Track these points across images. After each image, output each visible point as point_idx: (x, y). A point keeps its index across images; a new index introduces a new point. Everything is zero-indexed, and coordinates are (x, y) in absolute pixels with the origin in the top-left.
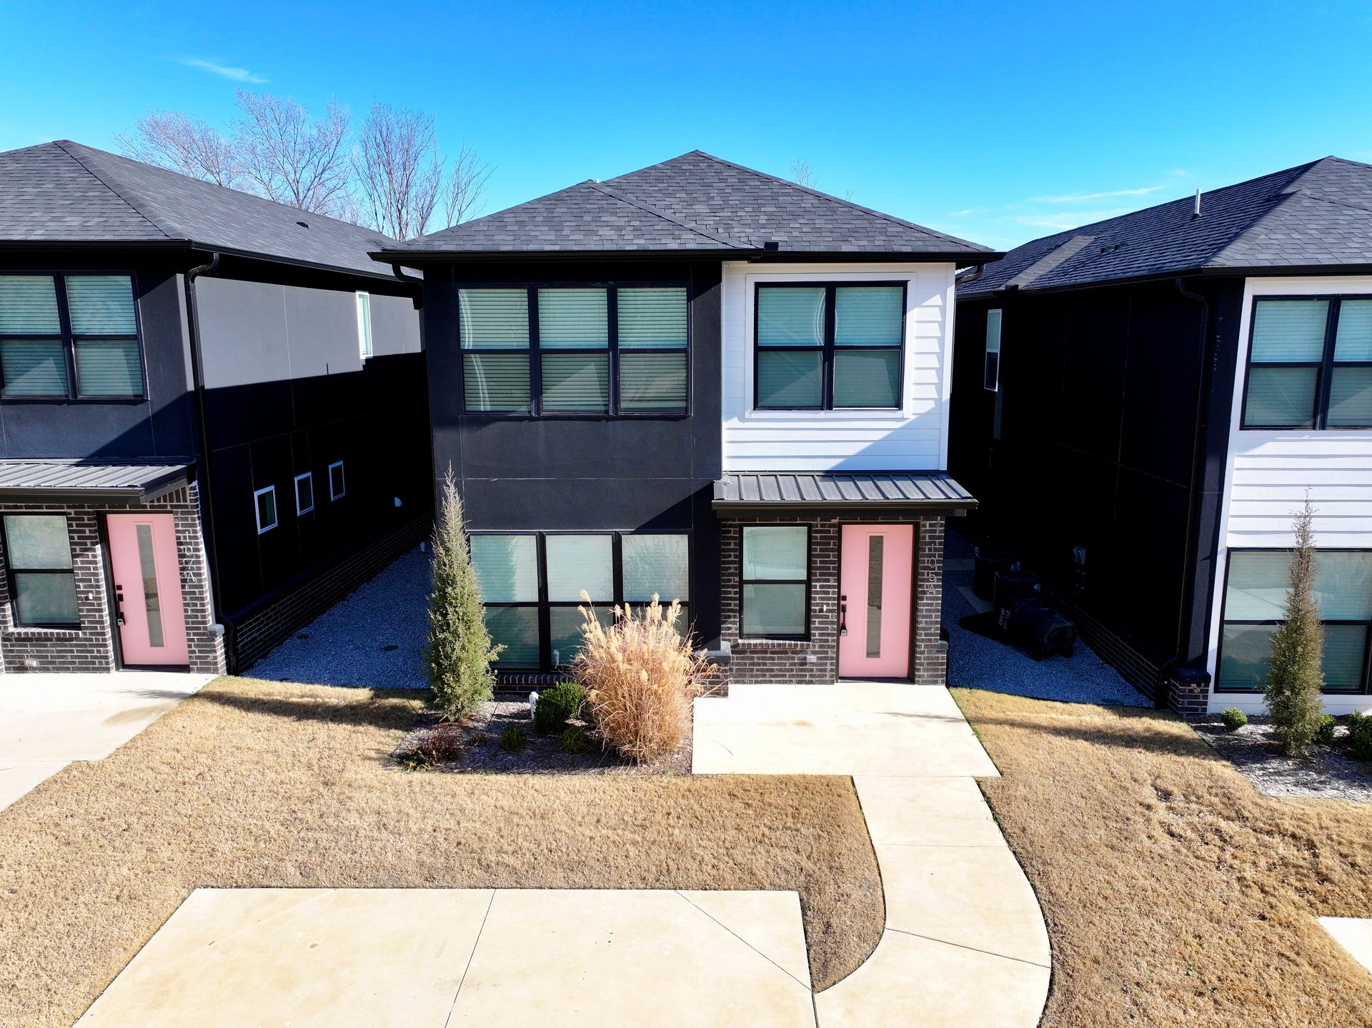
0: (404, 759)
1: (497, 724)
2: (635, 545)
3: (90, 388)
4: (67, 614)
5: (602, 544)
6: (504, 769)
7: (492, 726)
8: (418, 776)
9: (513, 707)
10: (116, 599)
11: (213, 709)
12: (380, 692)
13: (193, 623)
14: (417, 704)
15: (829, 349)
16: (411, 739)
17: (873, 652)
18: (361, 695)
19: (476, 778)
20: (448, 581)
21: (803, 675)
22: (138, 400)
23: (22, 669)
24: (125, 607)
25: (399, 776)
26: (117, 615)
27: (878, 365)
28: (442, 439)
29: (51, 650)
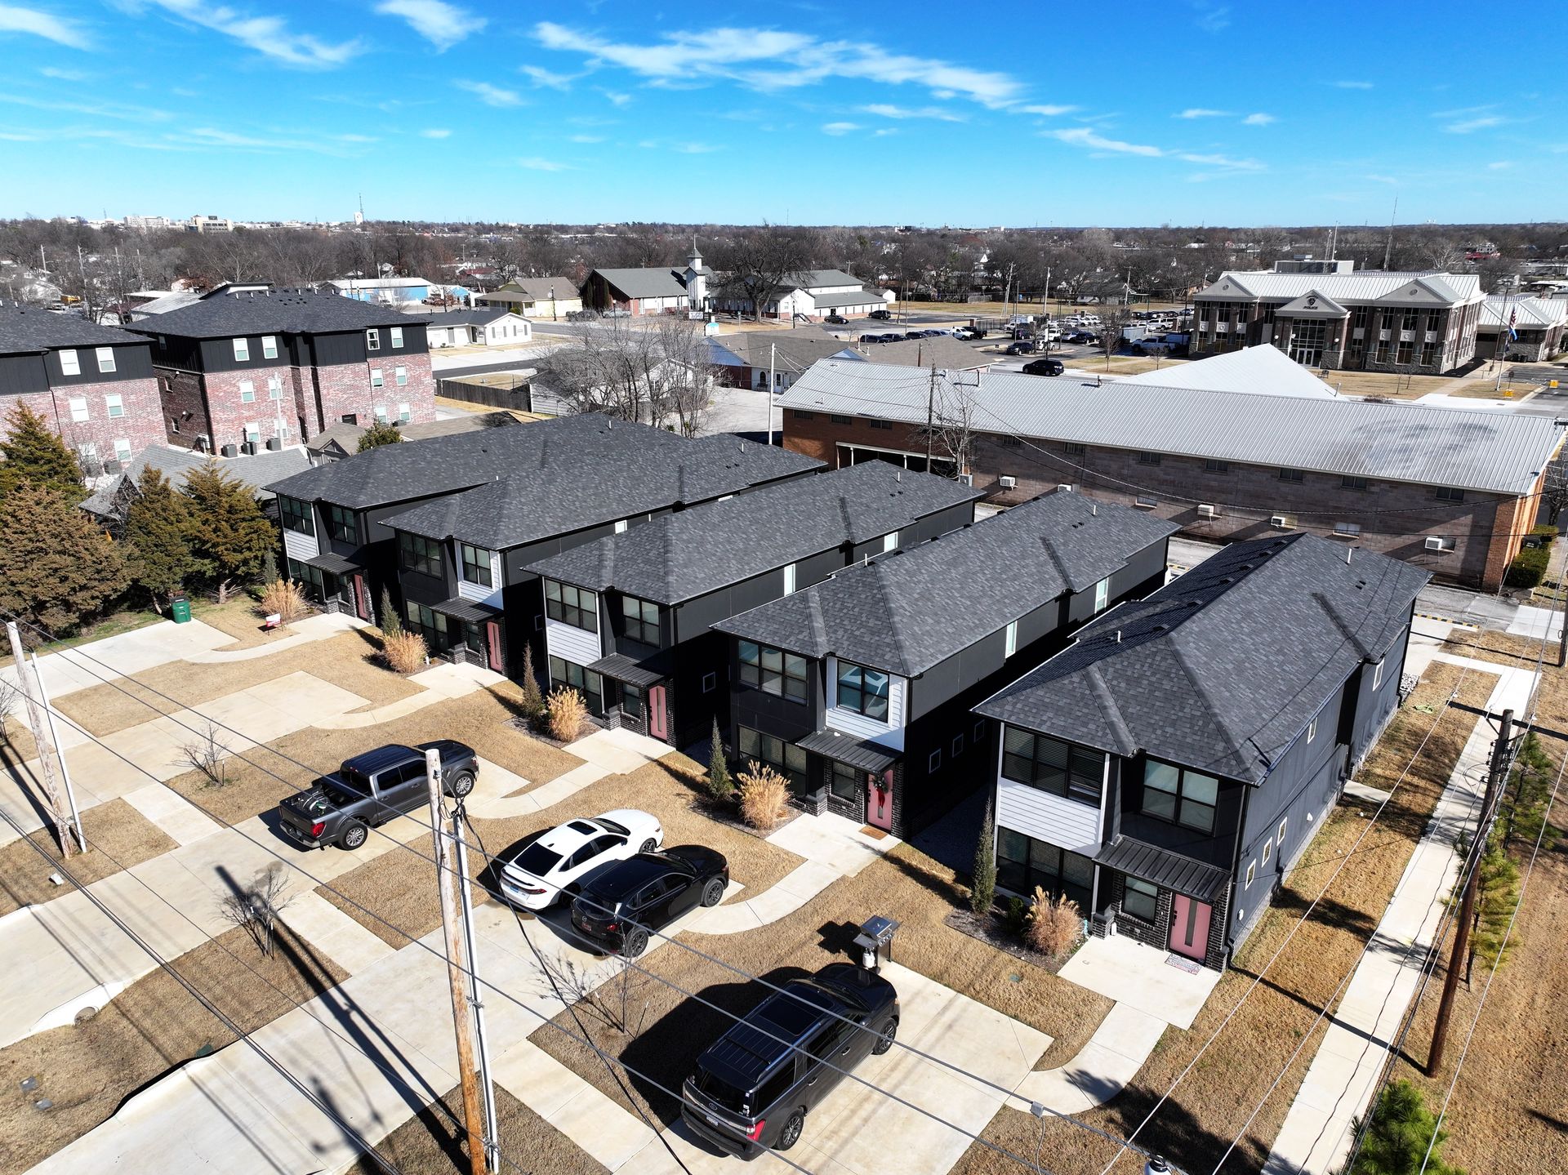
3: (647, 639)
15: (476, 566)
27: (487, 574)
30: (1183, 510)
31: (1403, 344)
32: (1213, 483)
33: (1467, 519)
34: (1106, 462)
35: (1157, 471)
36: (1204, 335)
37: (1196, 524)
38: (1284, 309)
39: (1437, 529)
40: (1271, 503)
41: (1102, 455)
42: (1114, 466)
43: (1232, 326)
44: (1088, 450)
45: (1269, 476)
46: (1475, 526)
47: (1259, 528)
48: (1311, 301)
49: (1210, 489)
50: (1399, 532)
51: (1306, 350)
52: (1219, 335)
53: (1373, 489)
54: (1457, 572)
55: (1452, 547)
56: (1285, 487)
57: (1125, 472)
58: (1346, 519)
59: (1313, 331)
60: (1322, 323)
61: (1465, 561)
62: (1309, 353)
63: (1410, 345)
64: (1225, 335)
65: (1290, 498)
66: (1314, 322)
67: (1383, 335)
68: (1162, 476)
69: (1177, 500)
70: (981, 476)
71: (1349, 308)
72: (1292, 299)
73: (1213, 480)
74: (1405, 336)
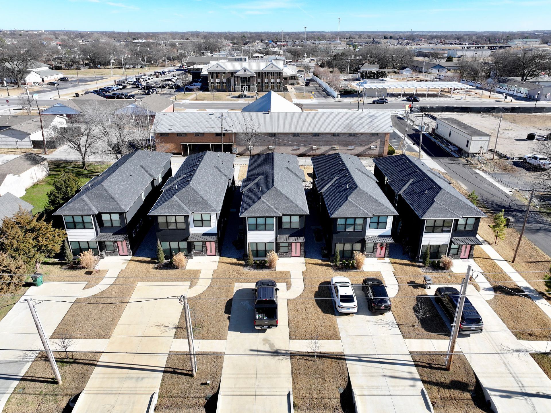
0: (156, 268)
1: (166, 263)
2: (180, 243)
3: (114, 225)
4: (113, 250)
5: (177, 243)
6: (166, 269)
7: (165, 264)
8: (157, 270)
9: (167, 261)
10: (118, 248)
11: (133, 262)
12: (152, 259)
13: (128, 251)
14: (156, 260)
15: (202, 220)
16: (156, 265)
17: (211, 252)
18: (149, 259)
19: (163, 270)
20: (159, 249)
21: (202, 255)
22: (120, 227)
23: (108, 256)
24: (120, 249)
25: (155, 270)
26: (119, 250)
27: (208, 222)
28: (157, 233)
29: (111, 254)
30: (308, 148)
31: (272, 83)
32: (316, 140)
33: (379, 140)
34: (283, 138)
35: (299, 138)
36: (212, 83)
37: (311, 152)
38: (237, 74)
39: (373, 144)
40: (332, 143)
41: (282, 136)
42: (286, 139)
43: (221, 80)
44: (277, 135)
45: (330, 135)
46: (381, 141)
47: (329, 150)
48: (245, 71)
49: (315, 141)
50: (365, 145)
51: (245, 87)
52: (217, 83)
53: (357, 136)
54: (378, 154)
55: (376, 148)
56: (335, 138)
57: (289, 140)
58: (351, 145)
59: (247, 80)
60: (249, 78)
61: (379, 151)
62: (247, 87)
63: (274, 83)
64: (219, 83)
65: (337, 141)
66: (246, 78)
67: (266, 80)
68: (301, 140)
69: (306, 146)
70: (241, 147)
71: (255, 73)
72: (239, 71)
73: (315, 139)
74: (272, 80)
